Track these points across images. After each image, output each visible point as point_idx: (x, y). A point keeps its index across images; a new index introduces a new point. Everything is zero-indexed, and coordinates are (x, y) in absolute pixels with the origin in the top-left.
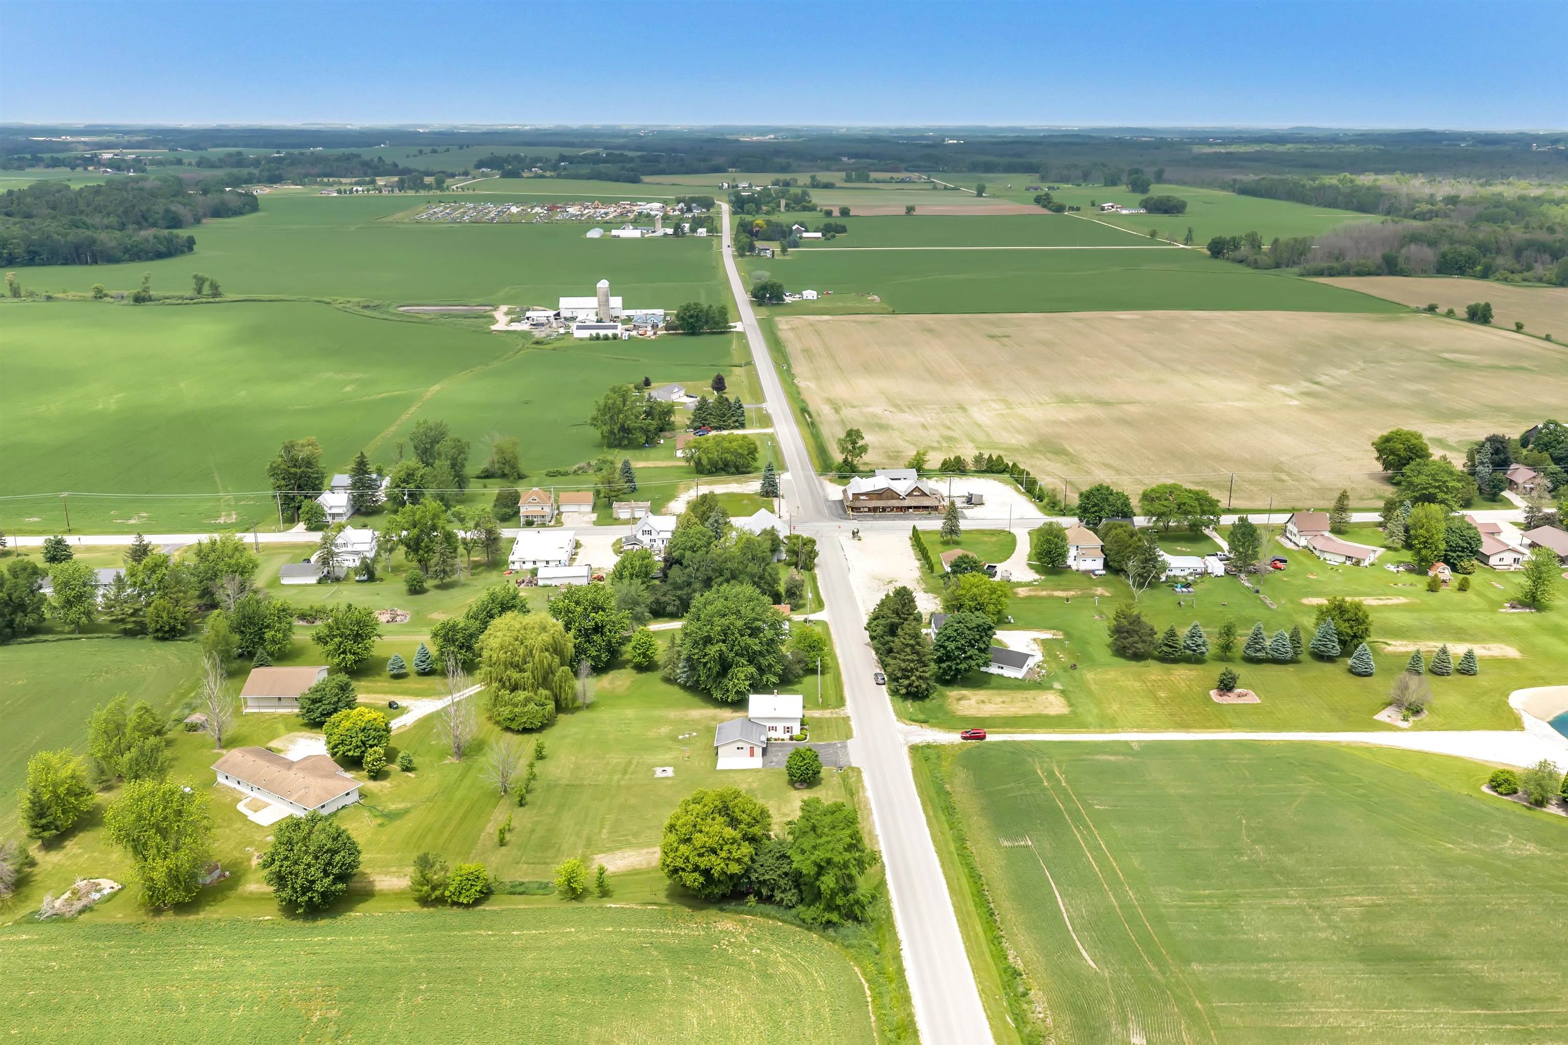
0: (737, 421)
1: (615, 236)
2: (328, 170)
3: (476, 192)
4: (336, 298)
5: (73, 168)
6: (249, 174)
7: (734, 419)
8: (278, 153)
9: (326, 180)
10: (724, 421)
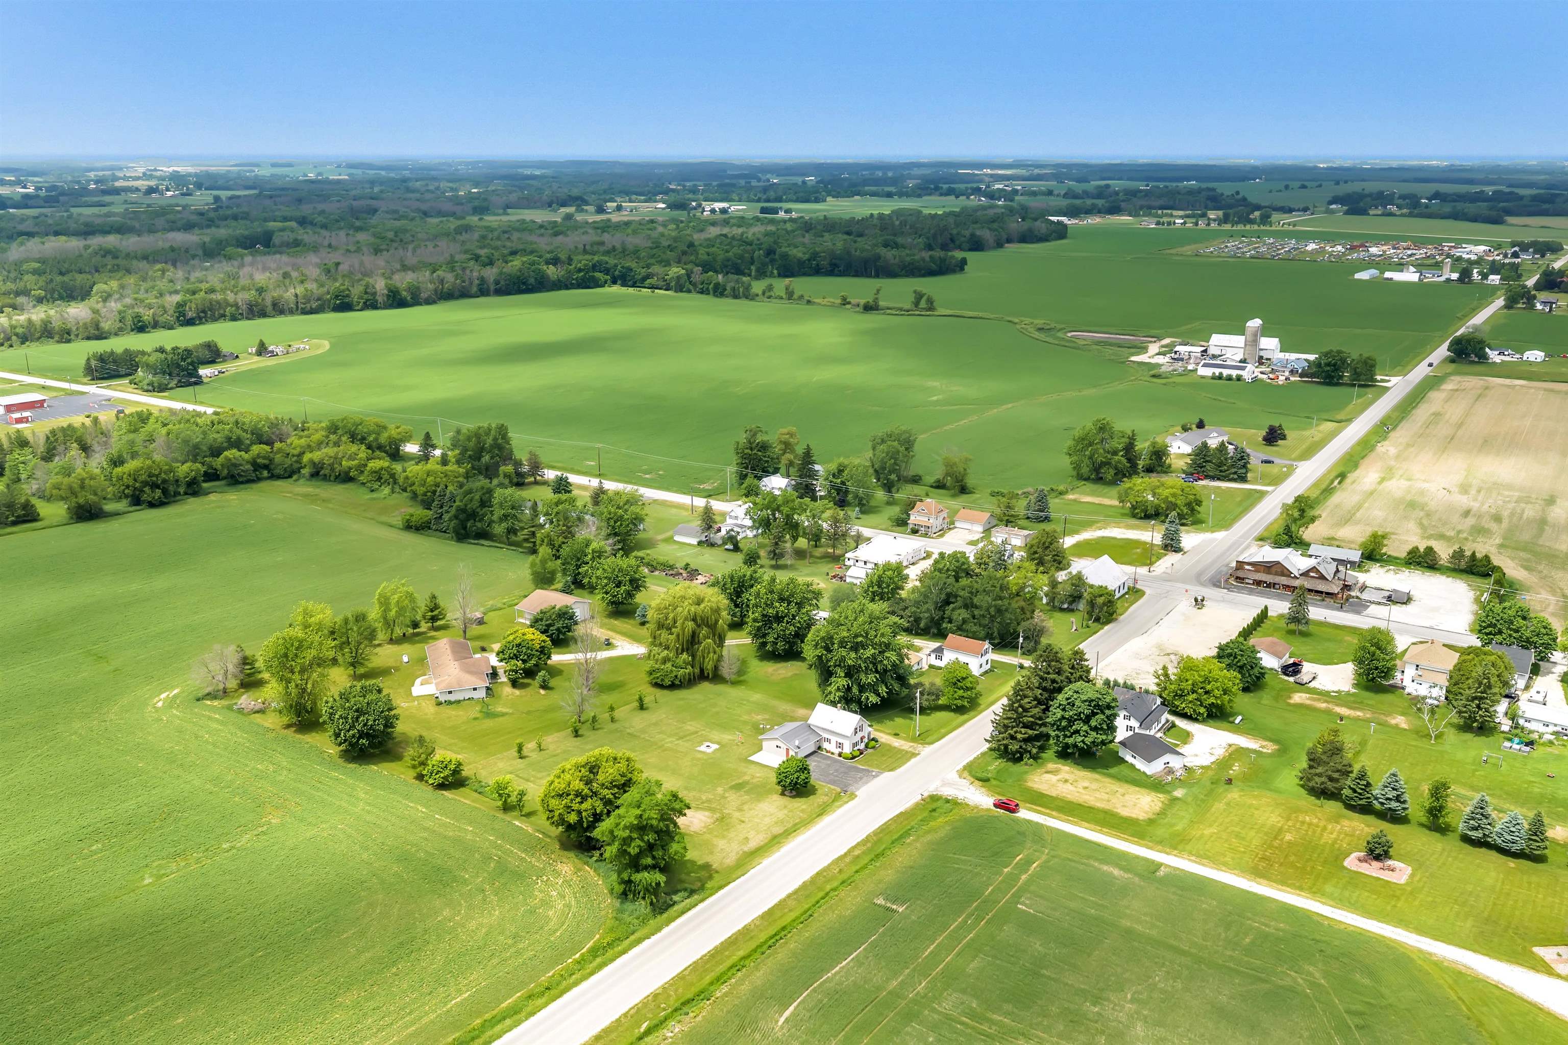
0: (1235, 473)
1: (1387, 279)
2: (1171, 203)
3: (1297, 228)
4: (1023, 319)
5: (957, 197)
6: (1093, 204)
7: (1233, 470)
8: (1147, 186)
9: (1160, 212)
10: (1221, 471)
